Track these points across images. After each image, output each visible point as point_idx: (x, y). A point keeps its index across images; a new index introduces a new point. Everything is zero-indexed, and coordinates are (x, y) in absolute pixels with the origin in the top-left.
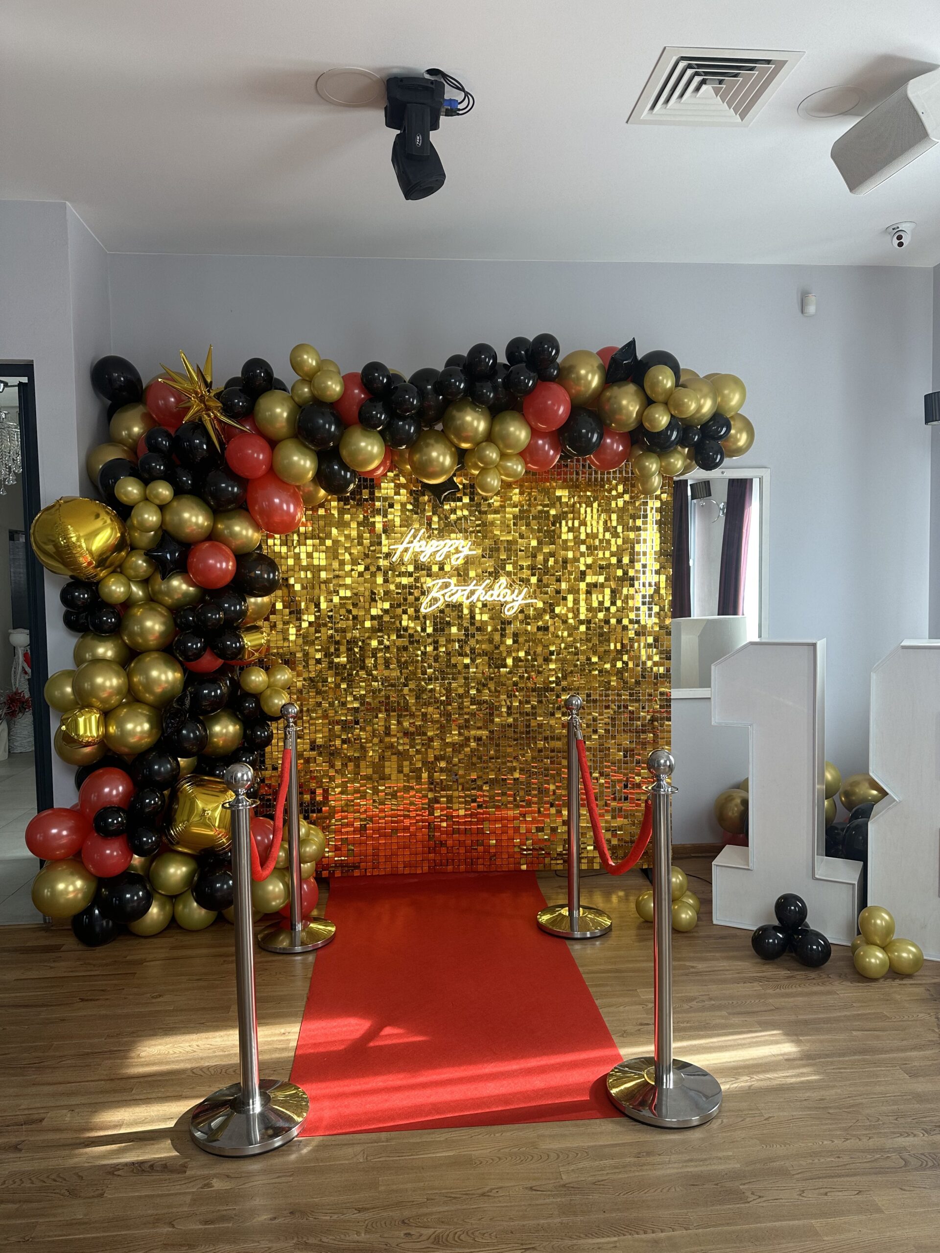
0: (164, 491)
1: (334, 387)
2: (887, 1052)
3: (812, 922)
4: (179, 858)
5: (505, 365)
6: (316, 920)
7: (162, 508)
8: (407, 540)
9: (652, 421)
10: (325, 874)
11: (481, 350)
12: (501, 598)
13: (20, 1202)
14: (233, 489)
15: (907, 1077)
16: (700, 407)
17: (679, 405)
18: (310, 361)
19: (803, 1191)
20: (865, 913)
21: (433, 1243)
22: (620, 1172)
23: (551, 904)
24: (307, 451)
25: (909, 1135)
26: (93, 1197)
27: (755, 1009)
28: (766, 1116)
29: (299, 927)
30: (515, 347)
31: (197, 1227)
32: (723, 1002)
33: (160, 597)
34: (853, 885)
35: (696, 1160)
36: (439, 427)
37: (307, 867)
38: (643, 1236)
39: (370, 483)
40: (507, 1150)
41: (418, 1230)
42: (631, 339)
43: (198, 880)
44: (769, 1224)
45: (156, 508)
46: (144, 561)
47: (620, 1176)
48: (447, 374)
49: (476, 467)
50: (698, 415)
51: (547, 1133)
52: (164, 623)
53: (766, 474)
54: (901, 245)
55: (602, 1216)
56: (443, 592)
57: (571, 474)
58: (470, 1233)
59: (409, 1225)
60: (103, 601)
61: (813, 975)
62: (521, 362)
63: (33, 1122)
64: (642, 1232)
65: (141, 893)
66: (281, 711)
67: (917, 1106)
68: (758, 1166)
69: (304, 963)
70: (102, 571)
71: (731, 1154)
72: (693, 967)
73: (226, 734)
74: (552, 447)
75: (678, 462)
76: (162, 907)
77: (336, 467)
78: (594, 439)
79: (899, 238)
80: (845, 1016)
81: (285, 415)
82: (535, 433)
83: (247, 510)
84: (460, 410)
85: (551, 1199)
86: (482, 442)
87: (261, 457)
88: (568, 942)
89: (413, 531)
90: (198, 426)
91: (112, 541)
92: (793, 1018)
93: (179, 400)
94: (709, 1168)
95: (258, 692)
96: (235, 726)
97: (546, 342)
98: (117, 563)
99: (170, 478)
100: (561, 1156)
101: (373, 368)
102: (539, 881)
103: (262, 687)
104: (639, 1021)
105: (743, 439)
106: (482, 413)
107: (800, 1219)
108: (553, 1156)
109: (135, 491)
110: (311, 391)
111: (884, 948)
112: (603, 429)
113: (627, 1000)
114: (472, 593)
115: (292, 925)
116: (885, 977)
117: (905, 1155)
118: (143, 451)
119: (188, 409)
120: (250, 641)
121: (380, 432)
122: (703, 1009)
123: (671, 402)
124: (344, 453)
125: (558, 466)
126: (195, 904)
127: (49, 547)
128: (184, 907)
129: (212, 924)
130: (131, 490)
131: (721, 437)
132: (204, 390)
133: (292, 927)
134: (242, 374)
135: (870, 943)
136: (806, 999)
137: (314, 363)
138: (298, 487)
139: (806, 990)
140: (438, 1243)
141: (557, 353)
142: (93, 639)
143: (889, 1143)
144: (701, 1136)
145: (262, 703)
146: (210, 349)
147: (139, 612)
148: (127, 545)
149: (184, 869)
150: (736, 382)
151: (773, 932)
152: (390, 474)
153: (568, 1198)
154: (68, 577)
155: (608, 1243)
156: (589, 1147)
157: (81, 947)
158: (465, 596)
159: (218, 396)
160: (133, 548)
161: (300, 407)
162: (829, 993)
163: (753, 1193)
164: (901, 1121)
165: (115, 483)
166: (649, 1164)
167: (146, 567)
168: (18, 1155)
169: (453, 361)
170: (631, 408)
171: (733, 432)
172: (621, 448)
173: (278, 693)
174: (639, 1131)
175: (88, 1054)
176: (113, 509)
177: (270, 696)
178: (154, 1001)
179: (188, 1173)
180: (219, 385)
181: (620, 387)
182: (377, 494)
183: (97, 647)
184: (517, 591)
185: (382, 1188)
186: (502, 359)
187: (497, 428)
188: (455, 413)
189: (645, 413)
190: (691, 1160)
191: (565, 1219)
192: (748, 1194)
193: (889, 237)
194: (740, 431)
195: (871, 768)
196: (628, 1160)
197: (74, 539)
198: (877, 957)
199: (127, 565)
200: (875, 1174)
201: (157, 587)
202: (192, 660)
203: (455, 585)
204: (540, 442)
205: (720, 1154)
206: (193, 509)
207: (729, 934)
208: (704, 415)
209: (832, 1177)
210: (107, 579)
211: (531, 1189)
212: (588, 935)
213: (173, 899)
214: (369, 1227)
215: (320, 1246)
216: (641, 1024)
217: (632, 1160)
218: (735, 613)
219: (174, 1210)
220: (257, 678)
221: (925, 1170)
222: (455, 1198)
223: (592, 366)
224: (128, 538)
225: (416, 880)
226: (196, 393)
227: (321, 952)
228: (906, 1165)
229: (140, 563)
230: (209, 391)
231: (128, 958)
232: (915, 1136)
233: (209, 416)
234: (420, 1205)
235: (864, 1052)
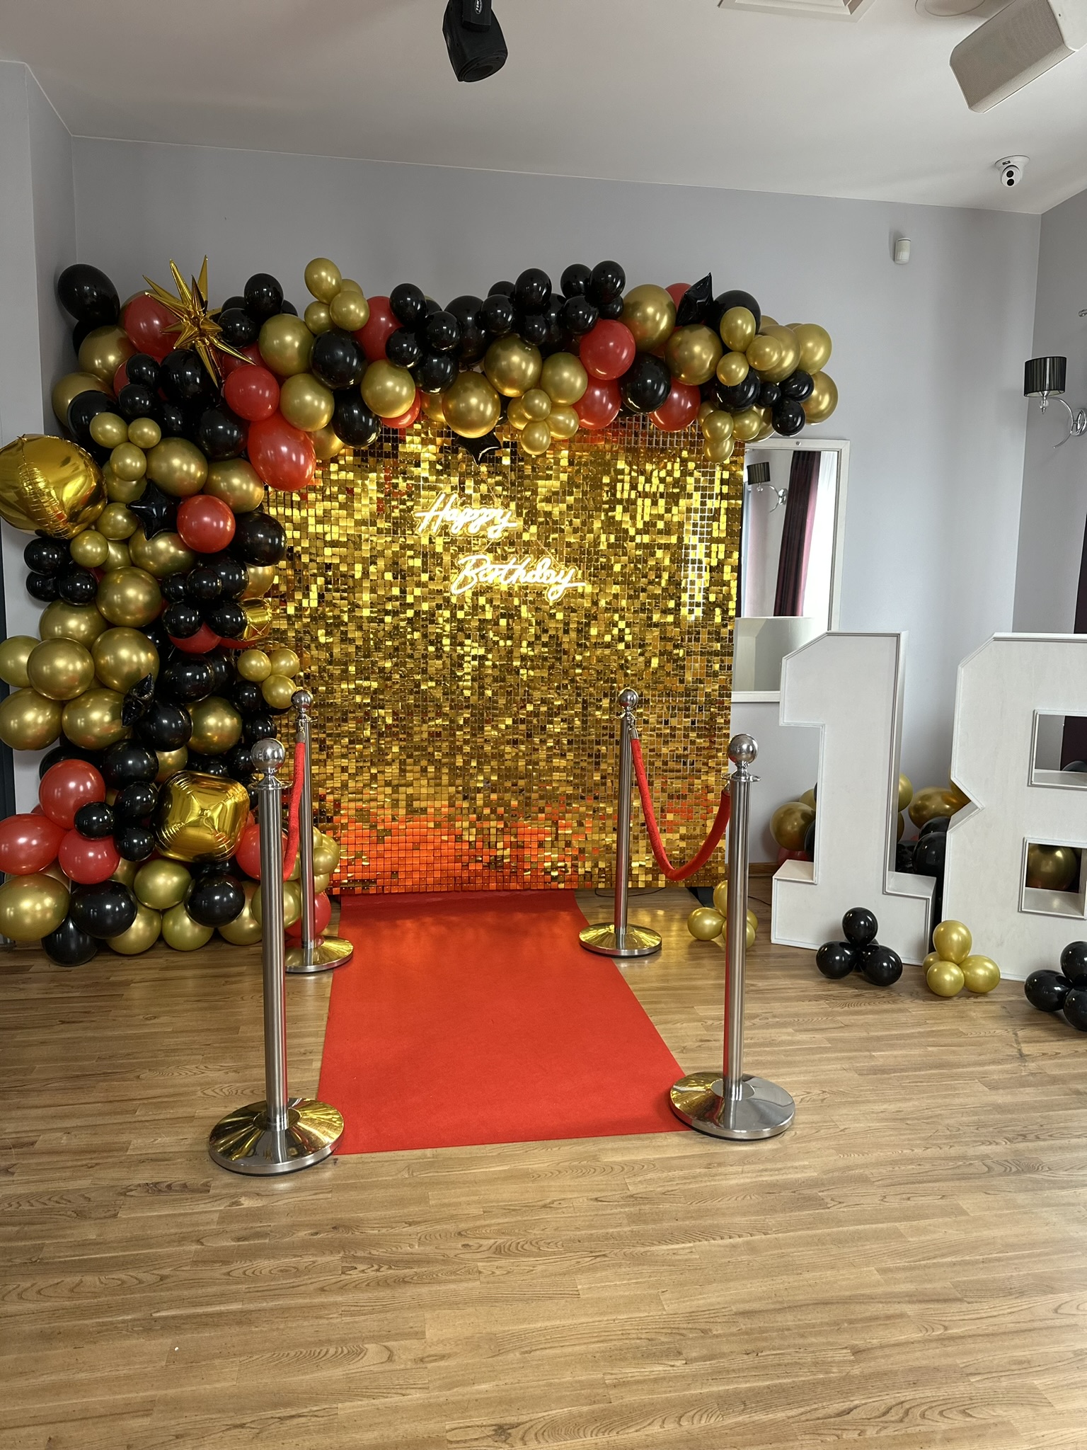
0: (149, 431)
1: (356, 312)
2: (964, 1066)
3: (881, 939)
4: (168, 866)
5: (559, 297)
6: (329, 938)
7: (147, 452)
8: (435, 507)
9: (729, 374)
10: (336, 891)
11: (532, 276)
12: (544, 580)
13: (20, 1224)
14: (232, 432)
15: (986, 1089)
16: (781, 360)
17: (761, 357)
18: (328, 278)
19: (885, 1197)
20: (940, 929)
21: (494, 1253)
22: (690, 1183)
23: (591, 922)
24: (322, 389)
25: (991, 1144)
26: (105, 1217)
27: (824, 1027)
28: (842, 1127)
29: (311, 945)
30: (573, 273)
31: (228, 1244)
32: (788, 1020)
33: (144, 561)
34: (927, 899)
35: (771, 1170)
36: (478, 369)
37: (320, 879)
38: (720, 1242)
39: (395, 436)
40: (567, 1164)
41: (478, 1241)
42: (707, 275)
43: (193, 892)
44: (851, 1228)
45: (139, 452)
46: (126, 516)
47: (691, 1186)
48: (493, 302)
49: (522, 419)
50: (778, 370)
51: (610, 1146)
52: (150, 593)
53: (845, 447)
54: (1011, 182)
55: (675, 1224)
56: (477, 570)
57: (629, 435)
58: (534, 1243)
59: (466, 1236)
60: (75, 563)
61: (882, 994)
62: (579, 293)
63: (22, 1145)
64: (718, 1238)
65: (123, 904)
66: (292, 700)
67: (998, 1116)
68: (836, 1174)
69: (317, 982)
70: (74, 526)
71: (806, 1163)
72: (752, 985)
73: (222, 728)
74: (611, 399)
75: (752, 424)
76: (149, 922)
77: (356, 412)
78: (661, 392)
79: (1010, 174)
80: (919, 1033)
81: (297, 344)
82: (592, 381)
83: (248, 460)
84: (506, 348)
85: (619, 1210)
86: (530, 389)
87: (267, 394)
88: (615, 961)
89: (443, 496)
90: (191, 356)
91: (86, 492)
92: (864, 1034)
93: (165, 323)
94: (785, 1177)
95: (260, 678)
96: (232, 719)
97: (610, 270)
98: (92, 518)
99: (156, 415)
100: (626, 1169)
101: (405, 290)
102: (577, 901)
103: (264, 674)
104: (699, 1038)
105: (825, 401)
106: (532, 354)
107: (883, 1223)
108: (617, 1168)
109: (115, 430)
110: (329, 316)
111: (959, 965)
112: (672, 382)
113: (683, 1017)
114: (511, 572)
115: (303, 942)
116: (959, 995)
117: (988, 1162)
118: (124, 383)
119: (179, 333)
120: (253, 618)
121: (410, 370)
122: (768, 1026)
123: (750, 352)
124: (367, 394)
125: (615, 425)
126: (187, 921)
127: (8, 494)
128: (175, 924)
129: (207, 944)
130: (108, 428)
131: (802, 398)
132: (199, 310)
133: (303, 945)
134: (245, 293)
135: (943, 958)
136: (876, 1017)
137: (334, 283)
138: (309, 434)
139: (876, 1008)
140: (500, 1253)
141: (623, 285)
142: (63, 609)
143: (971, 1151)
144: (775, 1147)
145: (265, 693)
146: (205, 261)
147: (118, 579)
148: (104, 497)
149: (176, 879)
150: (822, 334)
151: (840, 948)
152: (417, 426)
153: (638, 1208)
154: (33, 533)
155: (683, 1249)
156: (655, 1159)
157: (54, 967)
158: (503, 576)
159: (215, 318)
160: (111, 501)
161: (315, 335)
162: (900, 1011)
163: (832, 1200)
164: (983, 1130)
165: (90, 420)
166: (720, 1174)
167: (128, 523)
168: (11, 1179)
169: (499, 288)
170: (704, 356)
171: (815, 393)
172: (689, 405)
173: (281, 681)
174: (707, 1144)
175: (77, 1076)
176: (88, 451)
177: (274, 685)
178: (148, 1022)
179: (212, 1192)
180: (216, 305)
181: (691, 331)
182: (401, 449)
183: (67, 618)
184: (562, 573)
185: (432, 1202)
186: (557, 290)
187: (549, 373)
188: (499, 351)
189: (721, 363)
190: (766, 1170)
191: (635, 1228)
192: (828, 1200)
193: (998, 173)
194: (822, 393)
195: (952, 772)
196: (698, 1171)
197: (41, 485)
198: (951, 974)
199: (104, 521)
200: (958, 1179)
201: (140, 549)
202: (181, 637)
203: (492, 563)
204: (597, 393)
205: (797, 1164)
206: (184, 454)
207: (789, 953)
208: (784, 370)
209: (913, 1183)
210: (80, 538)
211: (596, 1199)
212: (636, 953)
213: (162, 912)
214: (423, 1239)
215: (370, 1258)
216: (701, 1041)
217: (703, 1171)
218: (794, 613)
219: (201, 1228)
220: (257, 663)
221: (1008, 1175)
222: (514, 1210)
223: (662, 304)
224: (105, 487)
225: (440, 899)
226: (189, 313)
227: (336, 971)
228: (989, 1172)
229: (120, 518)
230: (204, 312)
231: (112, 979)
232: (997, 1144)
233: (204, 343)
234: (476, 1218)
235: (941, 1066)
